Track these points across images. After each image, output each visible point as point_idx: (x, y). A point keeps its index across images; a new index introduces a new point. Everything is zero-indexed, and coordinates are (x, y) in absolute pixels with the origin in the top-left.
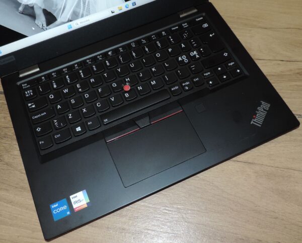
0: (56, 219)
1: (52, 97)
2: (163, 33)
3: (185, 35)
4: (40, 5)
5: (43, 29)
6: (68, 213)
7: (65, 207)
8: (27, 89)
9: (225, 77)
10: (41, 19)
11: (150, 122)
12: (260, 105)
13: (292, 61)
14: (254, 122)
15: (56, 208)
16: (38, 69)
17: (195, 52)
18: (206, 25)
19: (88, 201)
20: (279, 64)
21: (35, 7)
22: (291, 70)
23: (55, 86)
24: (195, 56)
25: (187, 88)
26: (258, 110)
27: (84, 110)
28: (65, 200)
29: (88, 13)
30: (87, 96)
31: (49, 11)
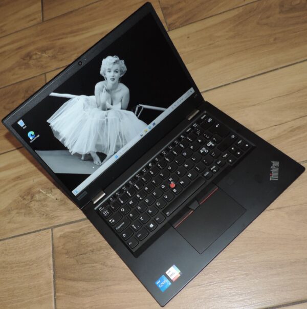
0: (163, 290)
1: (123, 210)
2: (182, 136)
3: (198, 133)
4: (94, 151)
5: (100, 166)
6: (170, 284)
7: (166, 281)
8: (103, 211)
9: (239, 153)
10: (97, 159)
11: (199, 203)
12: (271, 164)
13: (284, 123)
14: (272, 178)
15: (160, 284)
16: (104, 194)
17: (210, 143)
18: (210, 120)
19: (180, 271)
20: (274, 129)
21: (91, 153)
22: (285, 131)
23: (122, 202)
24: (211, 145)
25: (215, 171)
26: (272, 169)
27: (150, 211)
28: (163, 276)
29: (126, 143)
30: (147, 201)
31: (100, 152)
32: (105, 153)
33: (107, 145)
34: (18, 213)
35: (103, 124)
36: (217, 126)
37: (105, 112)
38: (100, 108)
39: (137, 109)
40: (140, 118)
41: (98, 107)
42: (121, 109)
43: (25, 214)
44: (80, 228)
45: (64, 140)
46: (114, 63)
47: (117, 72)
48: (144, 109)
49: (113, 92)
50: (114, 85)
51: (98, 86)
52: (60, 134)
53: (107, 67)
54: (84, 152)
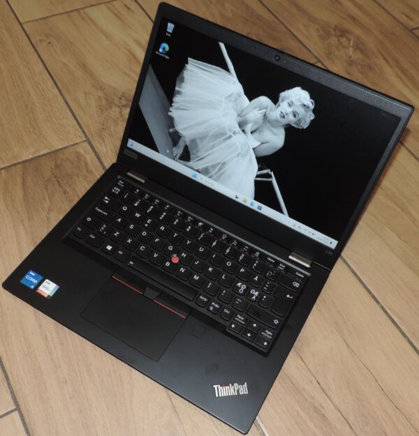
1: (125, 208)
2: (258, 253)
3: (270, 273)
4: (186, 140)
5: (174, 158)
6: (32, 287)
7: (35, 282)
8: (119, 187)
9: (249, 335)
10: (179, 151)
11: (155, 299)
13: (326, 394)
14: (218, 388)
15: (31, 276)
16: (143, 181)
17: (257, 293)
18: (296, 285)
19: (51, 295)
20: (311, 382)
21: (182, 138)
22: (313, 398)
23: (136, 204)
24: (253, 295)
25: (211, 309)
26: (233, 385)
27: (129, 241)
28: (41, 278)
29: (217, 180)
30: (144, 233)
31: (189, 150)
32: (191, 157)
33: (201, 154)
34: (99, 97)
35: (223, 134)
36: (288, 296)
37: (238, 129)
38: (240, 119)
39: (265, 172)
40: (256, 182)
41: (239, 115)
42: (253, 149)
43: (100, 106)
44: (94, 171)
45: (179, 93)
46: (304, 105)
47: (295, 116)
48: (271, 183)
49: (268, 125)
50: (277, 121)
51: (264, 100)
52: (183, 84)
53: (293, 99)
54: (180, 127)
